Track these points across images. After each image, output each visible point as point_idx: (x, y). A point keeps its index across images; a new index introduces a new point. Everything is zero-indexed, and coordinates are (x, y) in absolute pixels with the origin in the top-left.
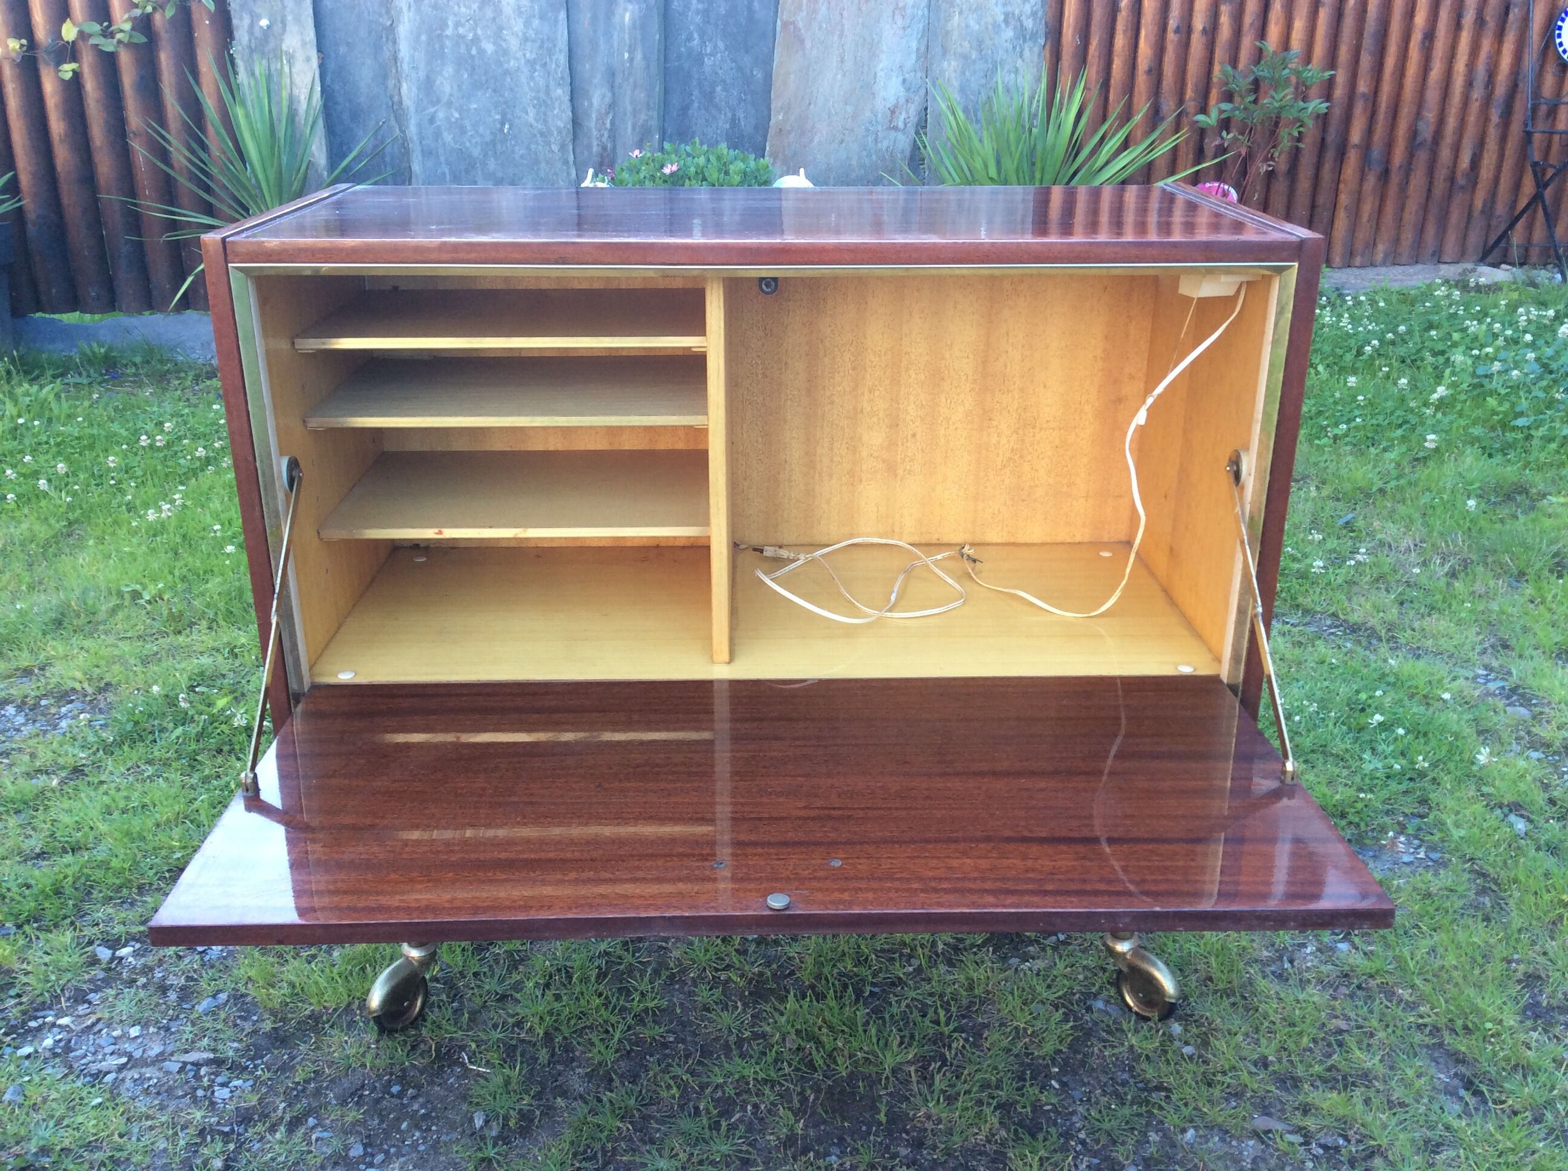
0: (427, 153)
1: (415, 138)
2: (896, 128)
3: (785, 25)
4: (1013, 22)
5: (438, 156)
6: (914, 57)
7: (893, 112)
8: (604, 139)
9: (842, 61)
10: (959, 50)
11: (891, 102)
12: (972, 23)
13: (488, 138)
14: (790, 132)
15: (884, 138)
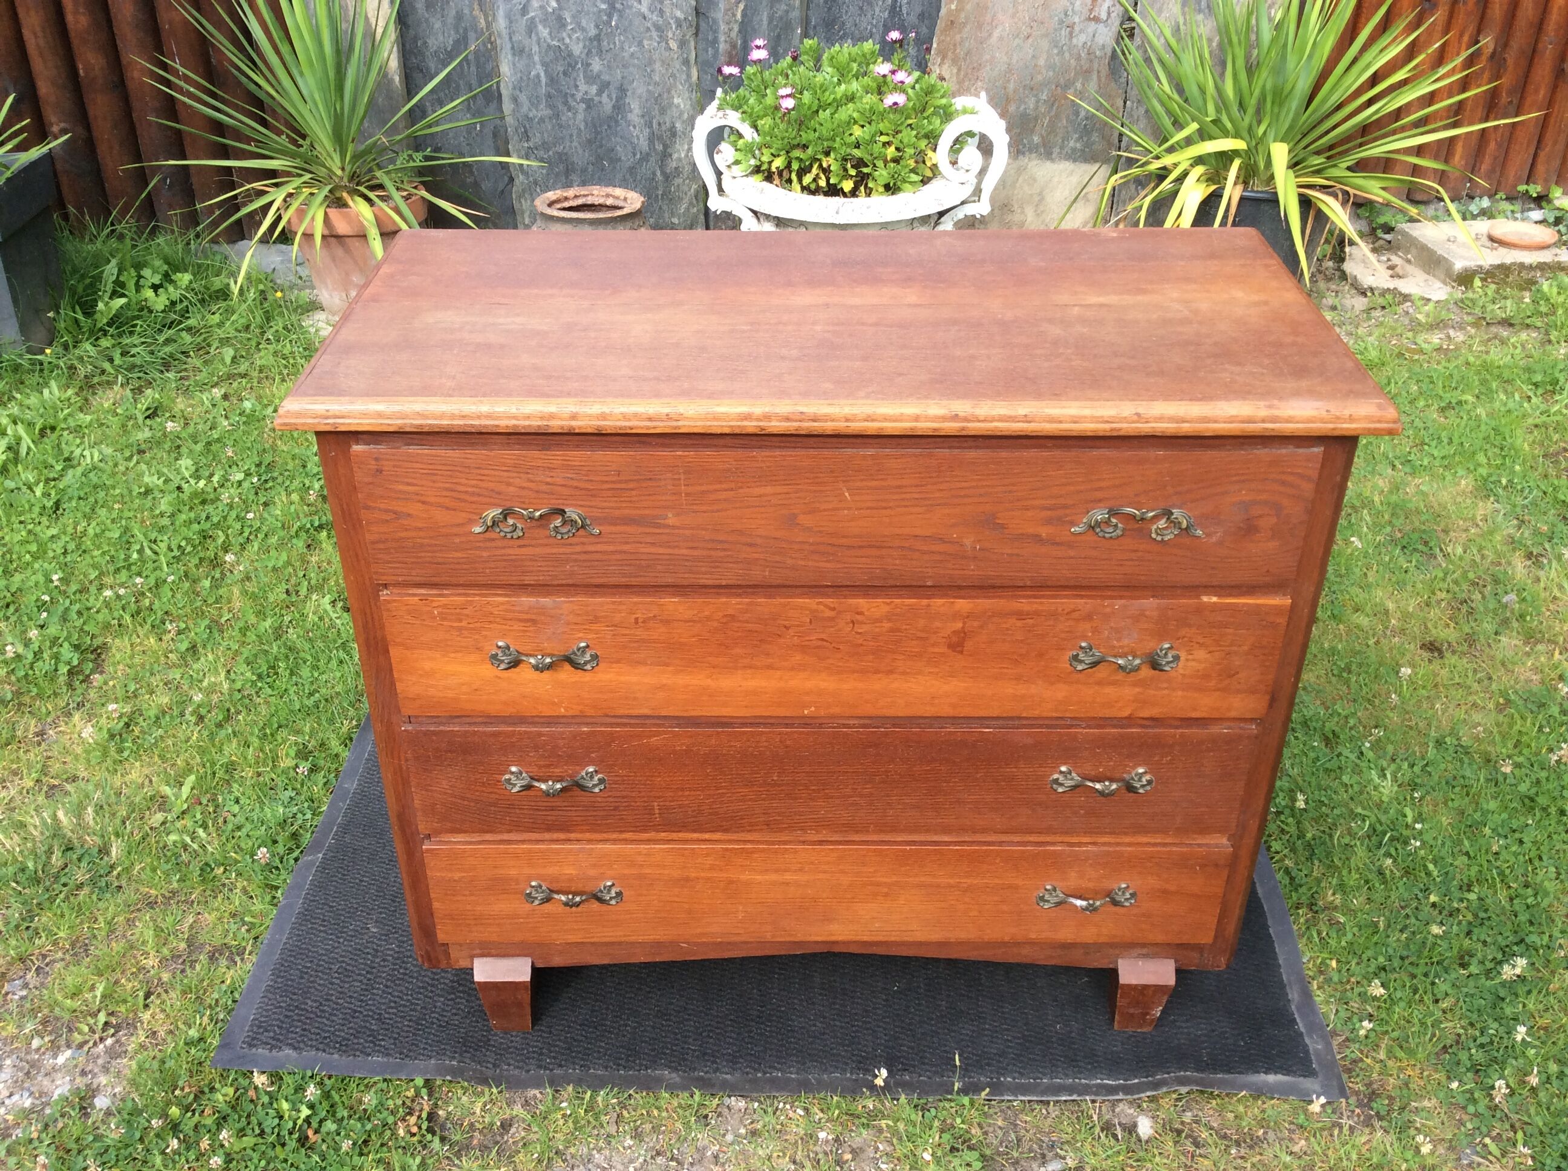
0: (519, 51)
1: (504, 32)
2: (1097, 19)
5: (530, 56)
8: (734, 34)
13: (593, 32)
14: (964, 24)
15: (1081, 31)
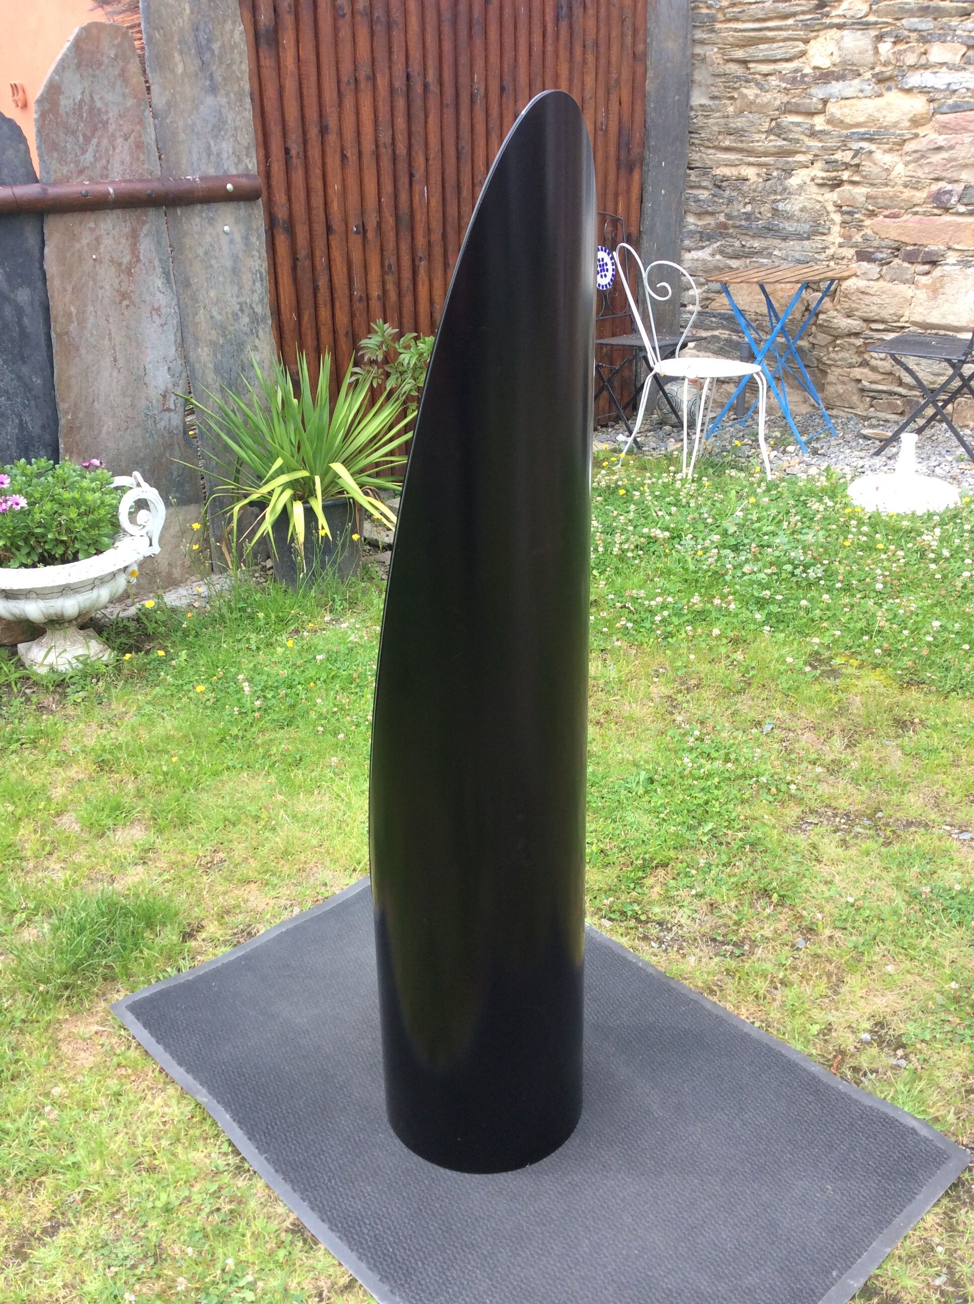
2: (169, 410)
3: (59, 336)
4: (247, 311)
6: (173, 348)
7: (164, 396)
9: (115, 360)
10: (209, 338)
11: (162, 388)
12: (215, 314)
14: (80, 428)
15: (161, 419)
